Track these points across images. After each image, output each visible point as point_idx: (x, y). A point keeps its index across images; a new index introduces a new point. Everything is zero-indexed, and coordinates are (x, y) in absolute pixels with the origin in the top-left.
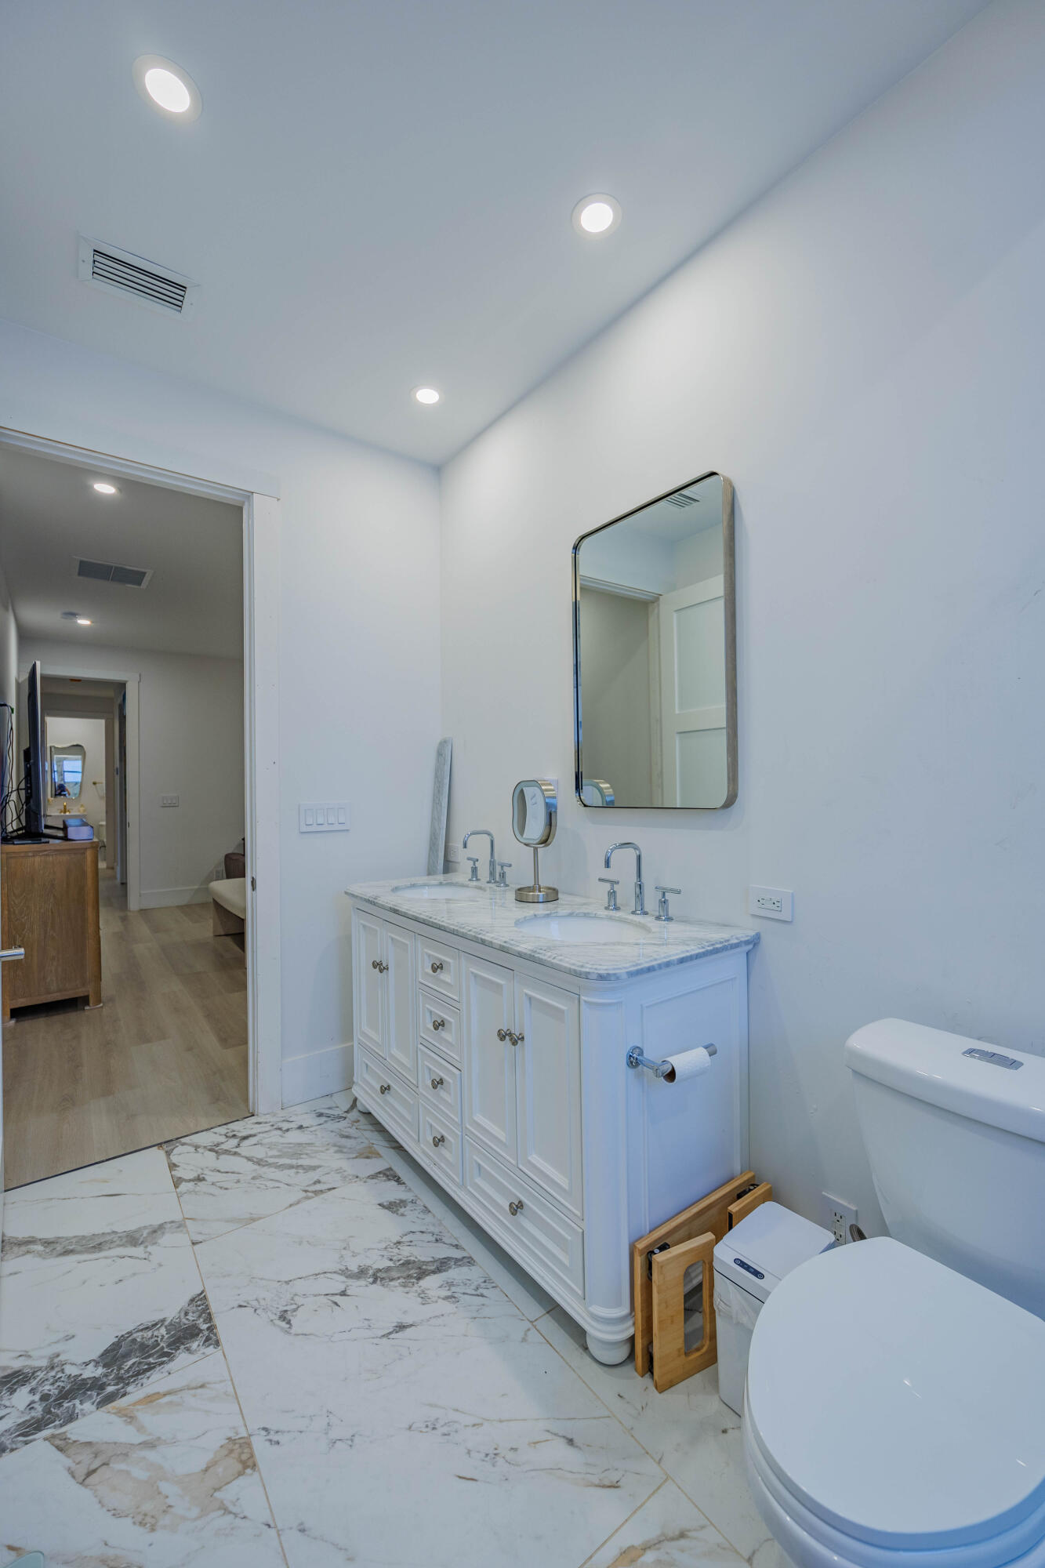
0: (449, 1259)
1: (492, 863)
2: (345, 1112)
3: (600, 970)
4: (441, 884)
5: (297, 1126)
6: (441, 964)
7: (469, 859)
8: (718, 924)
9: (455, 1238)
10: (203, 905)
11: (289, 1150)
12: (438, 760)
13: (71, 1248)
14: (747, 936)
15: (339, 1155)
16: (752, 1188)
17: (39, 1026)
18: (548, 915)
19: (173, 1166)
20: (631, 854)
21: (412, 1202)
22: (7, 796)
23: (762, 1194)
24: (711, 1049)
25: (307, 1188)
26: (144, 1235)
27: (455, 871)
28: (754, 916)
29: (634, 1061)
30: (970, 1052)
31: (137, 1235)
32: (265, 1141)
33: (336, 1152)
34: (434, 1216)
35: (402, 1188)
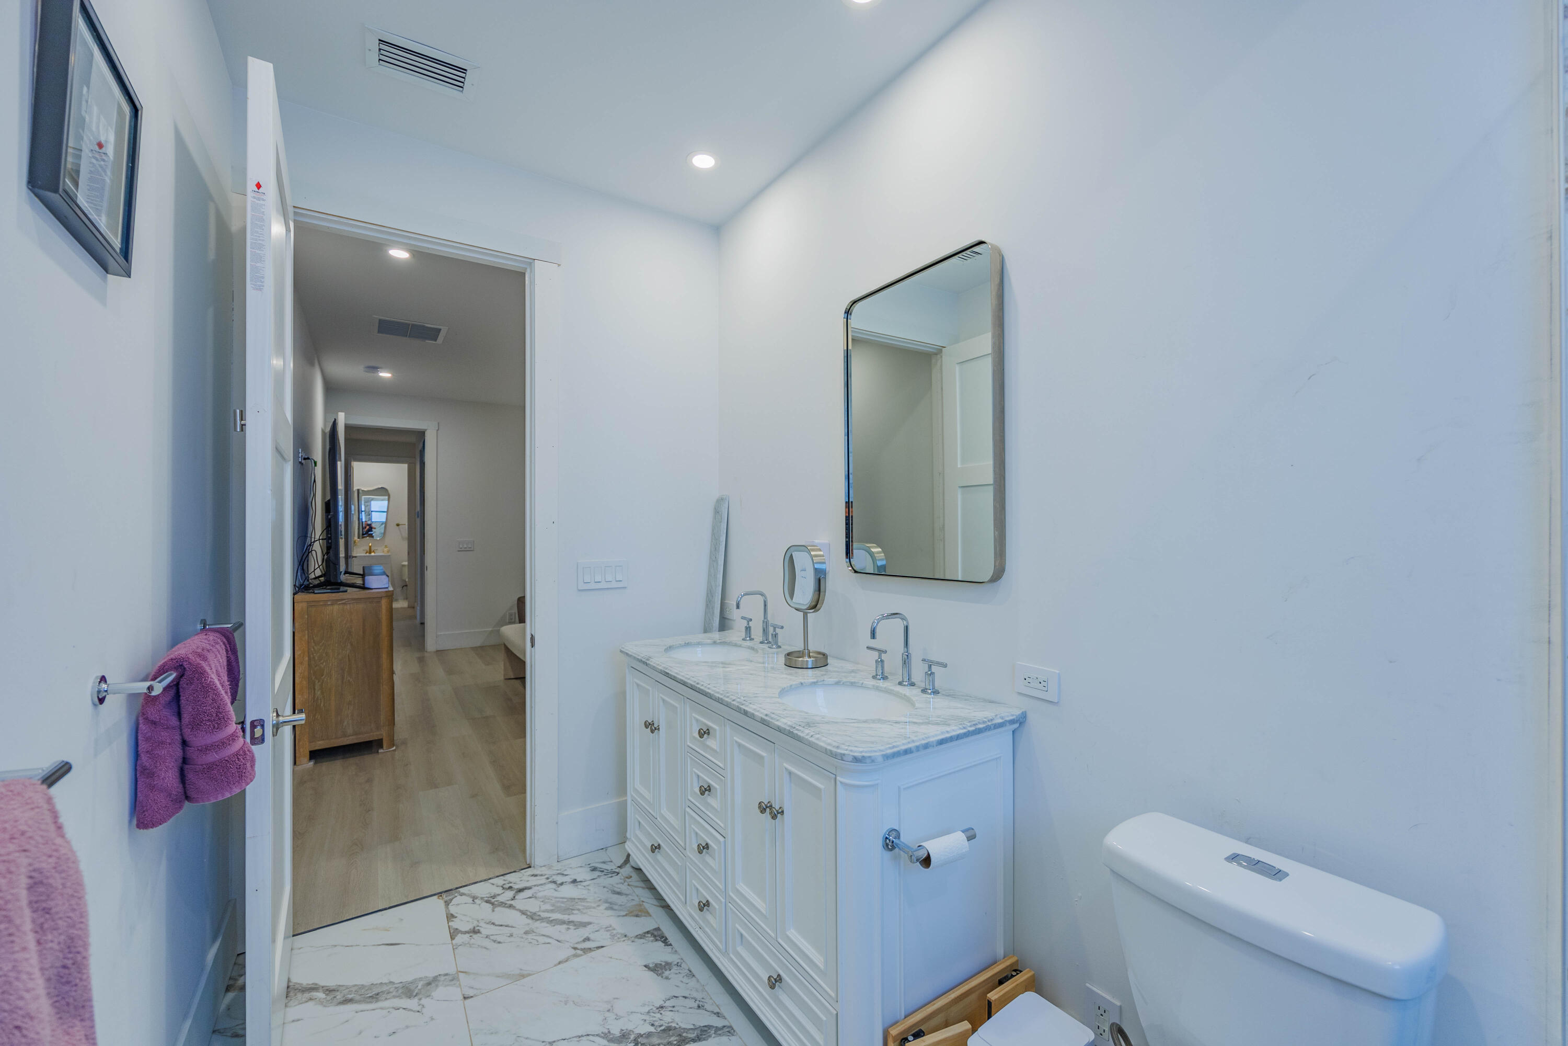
0: (709, 1027)
1: (766, 623)
2: (618, 867)
3: (855, 752)
4: (715, 643)
5: (571, 880)
6: (708, 729)
7: (743, 618)
8: (985, 700)
9: (718, 1006)
10: (494, 647)
11: (563, 905)
12: (715, 518)
13: (350, 996)
14: (1013, 715)
15: (610, 912)
16: (1014, 973)
17: (335, 769)
18: (814, 683)
19: (450, 917)
20: (898, 624)
21: (677, 965)
22: (310, 545)
23: (1025, 981)
24: (970, 833)
25: (576, 946)
26: (419, 987)
27: (730, 628)
28: (1020, 694)
29: (890, 843)
30: (1234, 858)
31: (412, 987)
32: (540, 894)
33: (607, 909)
34: (698, 981)
35: (669, 949)
